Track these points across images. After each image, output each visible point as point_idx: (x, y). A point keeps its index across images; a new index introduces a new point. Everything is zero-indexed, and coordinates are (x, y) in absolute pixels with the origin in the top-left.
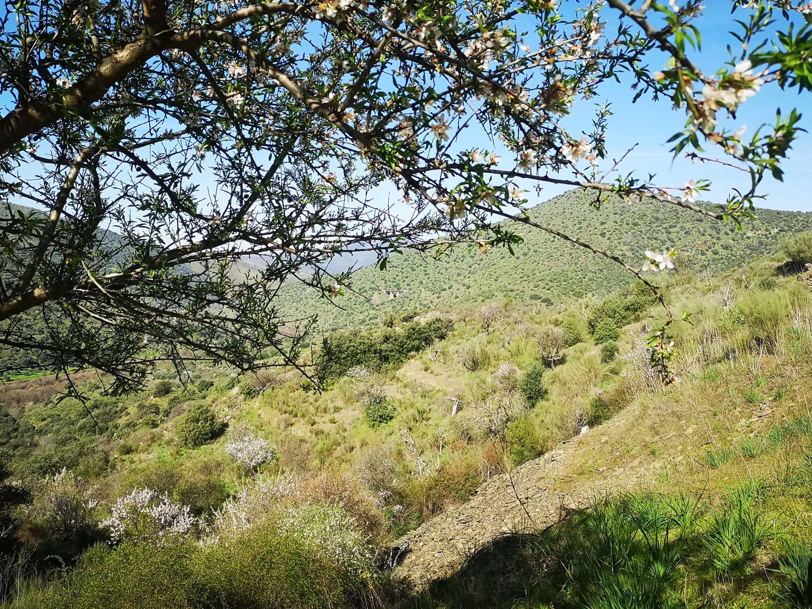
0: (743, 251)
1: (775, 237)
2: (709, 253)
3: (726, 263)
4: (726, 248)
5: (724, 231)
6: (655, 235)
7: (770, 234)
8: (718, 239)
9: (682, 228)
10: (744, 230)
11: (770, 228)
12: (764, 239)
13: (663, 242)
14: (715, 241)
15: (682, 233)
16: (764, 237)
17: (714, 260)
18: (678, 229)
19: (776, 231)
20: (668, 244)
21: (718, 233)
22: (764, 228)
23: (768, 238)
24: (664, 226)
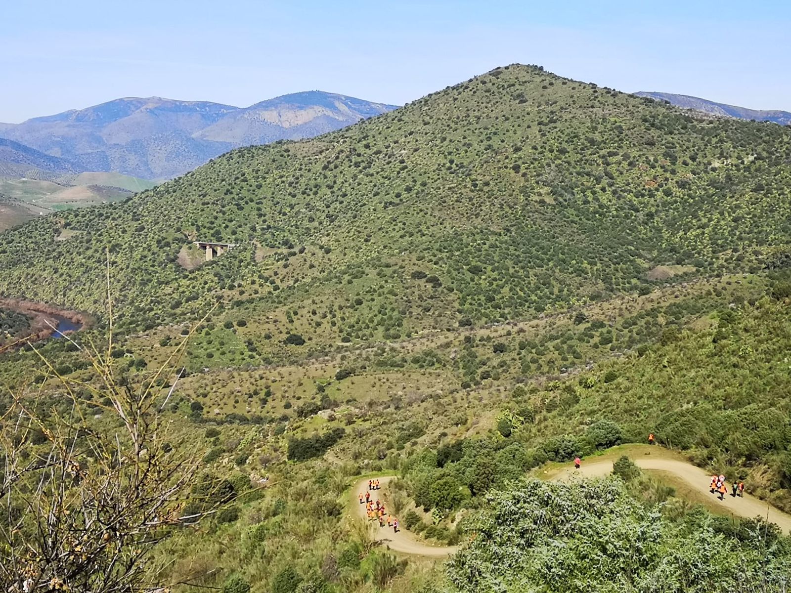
0: (705, 189)
1: (747, 169)
2: (660, 194)
3: (681, 209)
4: (682, 185)
5: (681, 160)
6: (588, 169)
7: (743, 163)
8: (673, 172)
9: (626, 157)
10: (709, 157)
11: (743, 154)
12: (734, 172)
13: (598, 180)
14: (668, 175)
15: (625, 164)
16: (734, 168)
17: (665, 204)
18: (619, 158)
19: (751, 158)
20: (605, 181)
21: (674, 164)
22: (736, 155)
23: (738, 170)
24: (602, 152)
